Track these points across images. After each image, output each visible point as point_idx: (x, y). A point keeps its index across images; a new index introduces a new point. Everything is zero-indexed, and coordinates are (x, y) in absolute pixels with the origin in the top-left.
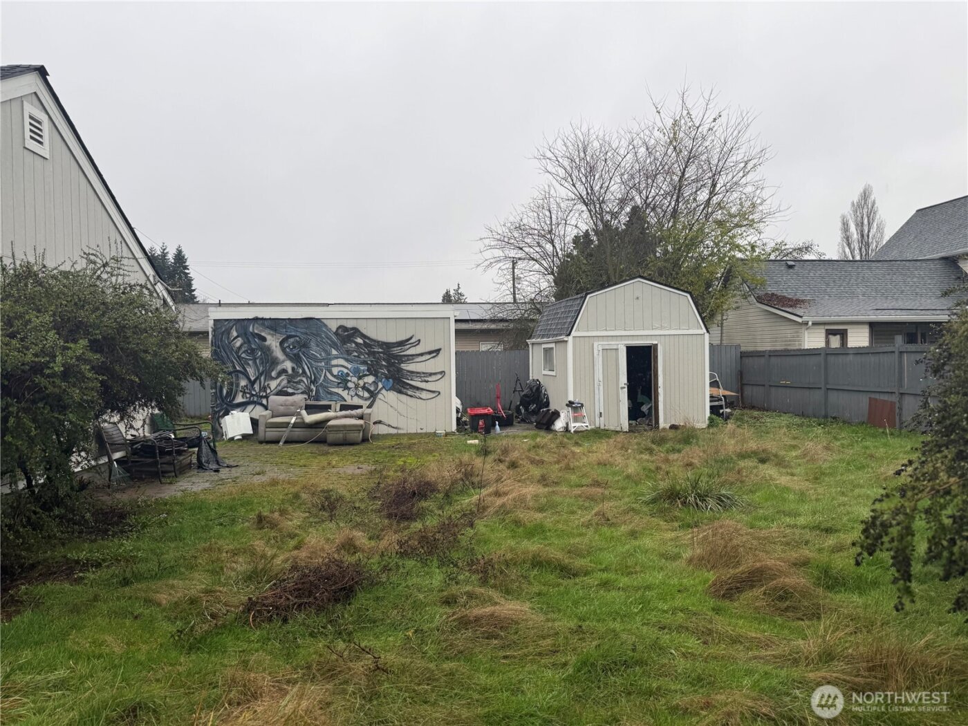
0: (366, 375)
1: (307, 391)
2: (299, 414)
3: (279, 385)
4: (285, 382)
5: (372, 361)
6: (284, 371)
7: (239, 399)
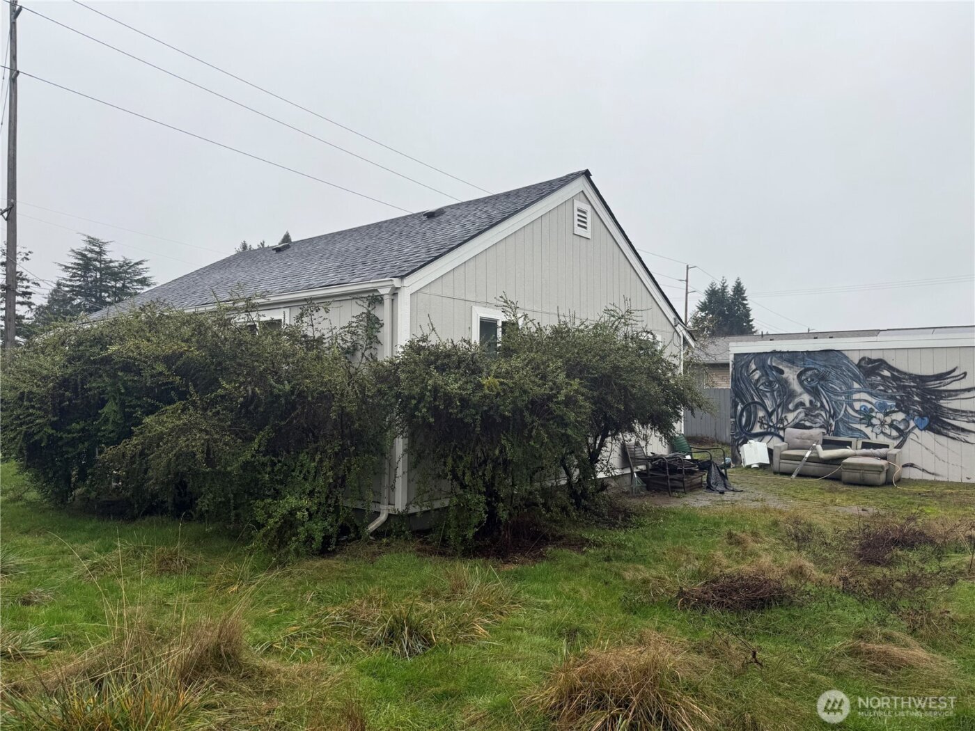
0: (894, 412)
1: (826, 426)
2: (814, 448)
3: (796, 417)
4: (802, 415)
5: (901, 396)
6: (802, 404)
7: (757, 429)
